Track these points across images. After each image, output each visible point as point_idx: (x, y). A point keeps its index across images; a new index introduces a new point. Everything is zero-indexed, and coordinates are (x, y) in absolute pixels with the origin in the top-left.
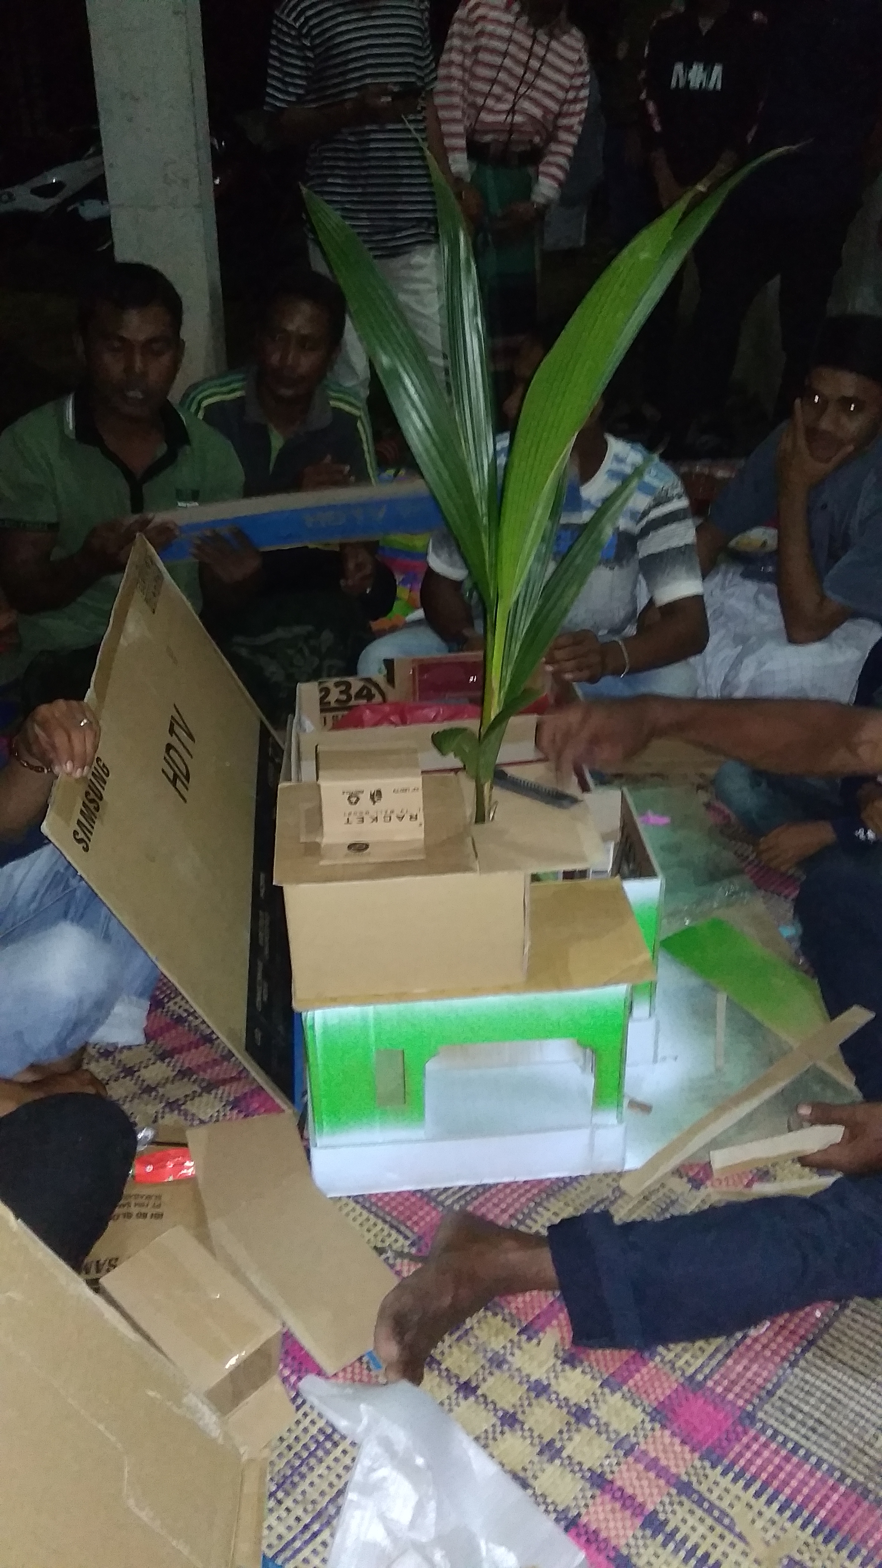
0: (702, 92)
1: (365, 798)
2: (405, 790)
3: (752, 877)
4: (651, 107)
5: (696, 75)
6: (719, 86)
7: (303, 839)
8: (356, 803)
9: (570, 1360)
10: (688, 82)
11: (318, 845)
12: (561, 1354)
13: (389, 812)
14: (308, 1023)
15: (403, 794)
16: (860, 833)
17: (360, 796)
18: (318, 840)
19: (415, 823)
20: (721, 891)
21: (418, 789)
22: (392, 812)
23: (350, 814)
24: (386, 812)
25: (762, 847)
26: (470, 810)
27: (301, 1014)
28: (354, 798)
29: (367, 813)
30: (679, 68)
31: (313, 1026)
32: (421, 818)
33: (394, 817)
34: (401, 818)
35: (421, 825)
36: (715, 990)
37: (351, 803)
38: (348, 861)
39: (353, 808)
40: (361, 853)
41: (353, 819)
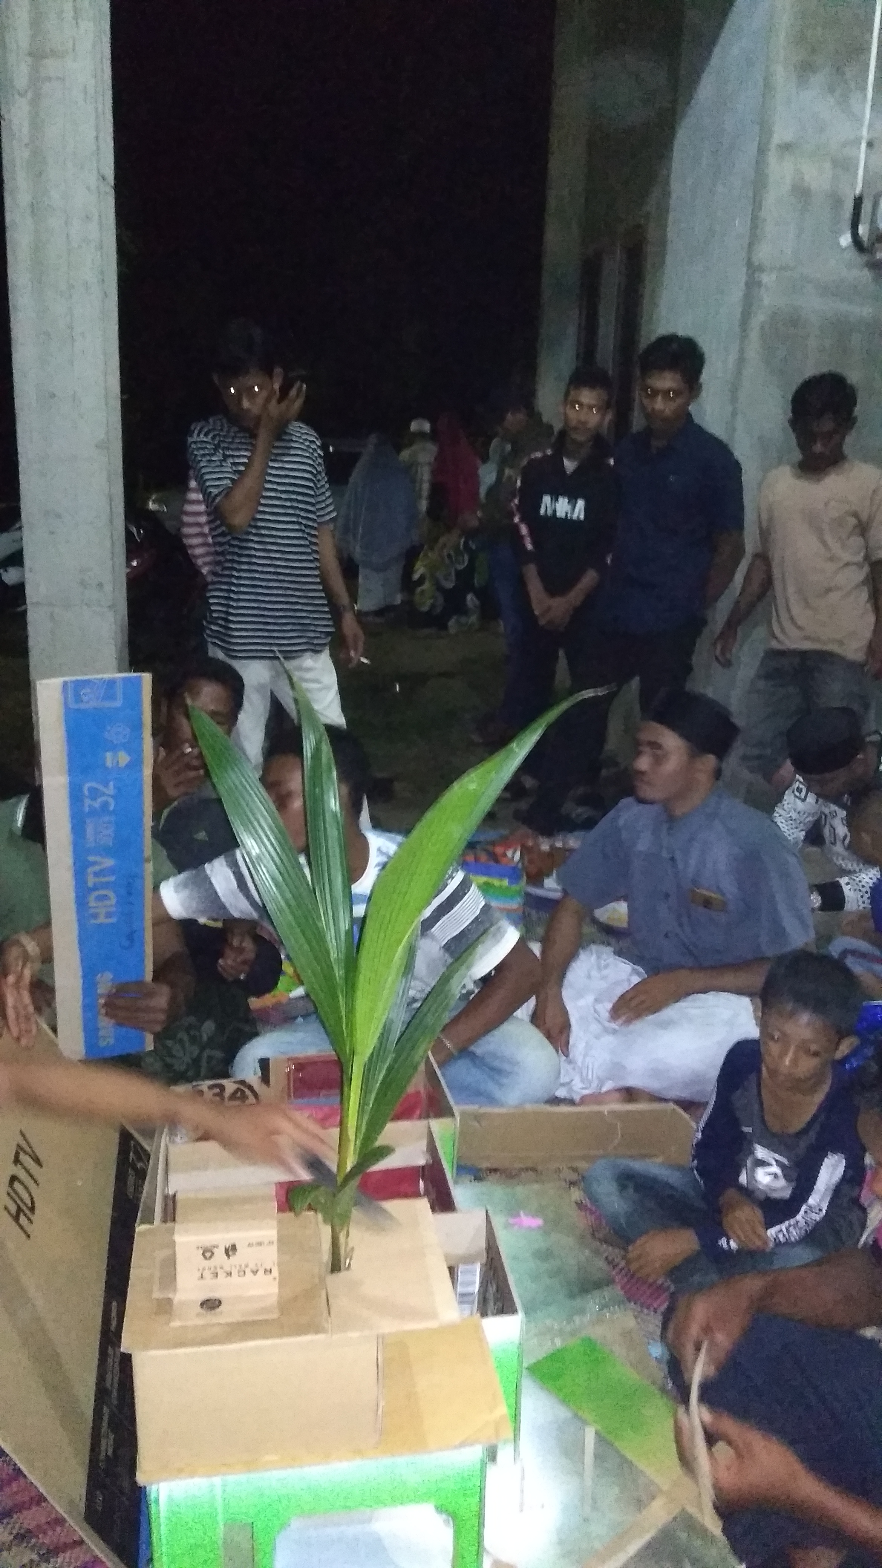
0: (567, 522)
1: (220, 1253)
2: (260, 1244)
3: (623, 1288)
4: (524, 530)
5: (562, 507)
6: (582, 517)
7: (157, 1295)
8: (210, 1257)
10: (555, 511)
11: (169, 1301)
13: (243, 1266)
14: (152, 1496)
15: (259, 1248)
16: (723, 1242)
17: (215, 1250)
18: (171, 1296)
19: (269, 1277)
20: (592, 1304)
21: (273, 1243)
22: (247, 1266)
23: (204, 1269)
24: (240, 1266)
25: (631, 1255)
26: (326, 1256)
27: (145, 1488)
28: (208, 1252)
29: (222, 1268)
30: (547, 499)
31: (157, 1501)
32: (275, 1273)
33: (248, 1271)
34: (255, 1272)
35: (275, 1279)
36: (585, 1423)
37: (205, 1258)
38: (200, 1322)
39: (206, 1263)
40: (213, 1312)
41: (207, 1274)
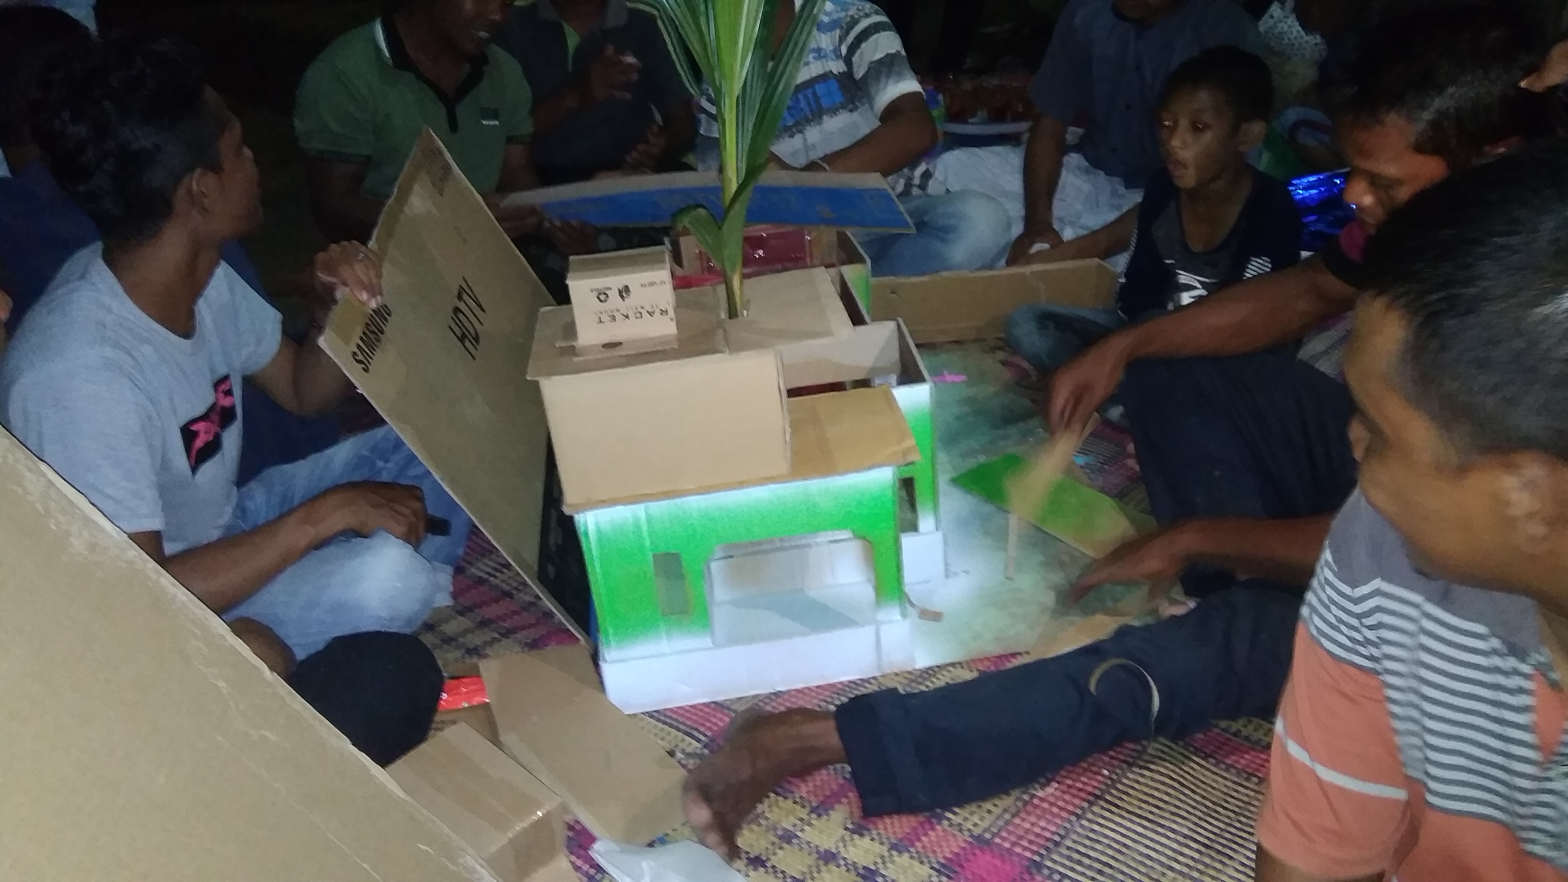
1: (614, 295)
2: (652, 284)
7: (559, 344)
8: (606, 300)
9: (859, 830)
11: (572, 347)
12: (850, 826)
13: (639, 308)
14: (581, 528)
15: (651, 289)
17: (609, 293)
18: (573, 343)
19: (666, 318)
21: (667, 282)
22: (642, 308)
23: (601, 313)
24: (636, 308)
28: (602, 296)
29: (618, 310)
31: (586, 534)
32: (672, 313)
33: (645, 314)
34: (651, 314)
35: (672, 319)
36: (1008, 513)
37: (600, 301)
38: (600, 356)
39: (602, 307)
40: (614, 350)
41: (605, 318)
